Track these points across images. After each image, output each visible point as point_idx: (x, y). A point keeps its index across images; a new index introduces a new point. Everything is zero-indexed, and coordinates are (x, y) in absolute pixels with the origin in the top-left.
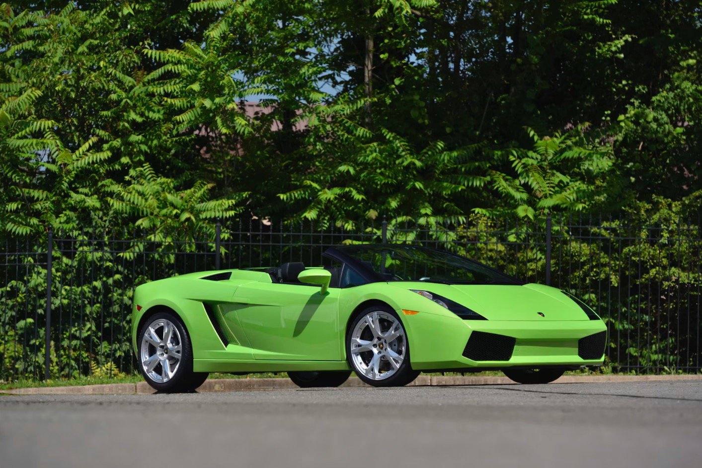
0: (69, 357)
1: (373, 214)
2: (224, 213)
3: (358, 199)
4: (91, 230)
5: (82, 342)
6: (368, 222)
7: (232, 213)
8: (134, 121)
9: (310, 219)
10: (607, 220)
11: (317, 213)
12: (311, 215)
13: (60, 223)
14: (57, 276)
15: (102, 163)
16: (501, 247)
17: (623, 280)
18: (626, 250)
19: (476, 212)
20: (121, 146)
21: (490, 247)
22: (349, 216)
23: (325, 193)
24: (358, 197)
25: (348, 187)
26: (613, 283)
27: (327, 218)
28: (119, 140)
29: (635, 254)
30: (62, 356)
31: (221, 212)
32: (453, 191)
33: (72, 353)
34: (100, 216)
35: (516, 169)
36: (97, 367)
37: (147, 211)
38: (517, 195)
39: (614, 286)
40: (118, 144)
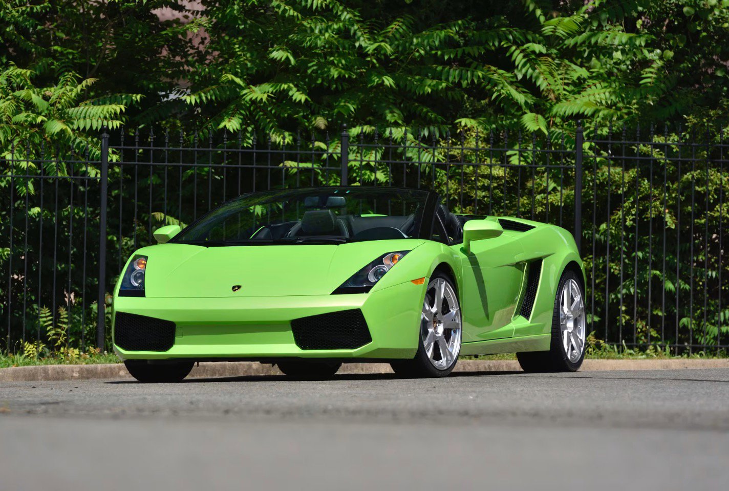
1: (320, 122)
2: (105, 123)
3: (300, 101)
7: (117, 123)
9: (232, 131)
10: (660, 132)
11: (240, 121)
12: (232, 124)
16: (498, 172)
17: (683, 218)
18: (688, 176)
19: (463, 124)
21: (484, 170)
22: (285, 125)
23: (252, 92)
24: (299, 96)
25: (285, 83)
26: (668, 224)
27: (250, 129)
29: (699, 182)
31: (100, 121)
32: (435, 89)
35: (513, 58)
38: (520, 98)
39: (670, 229)
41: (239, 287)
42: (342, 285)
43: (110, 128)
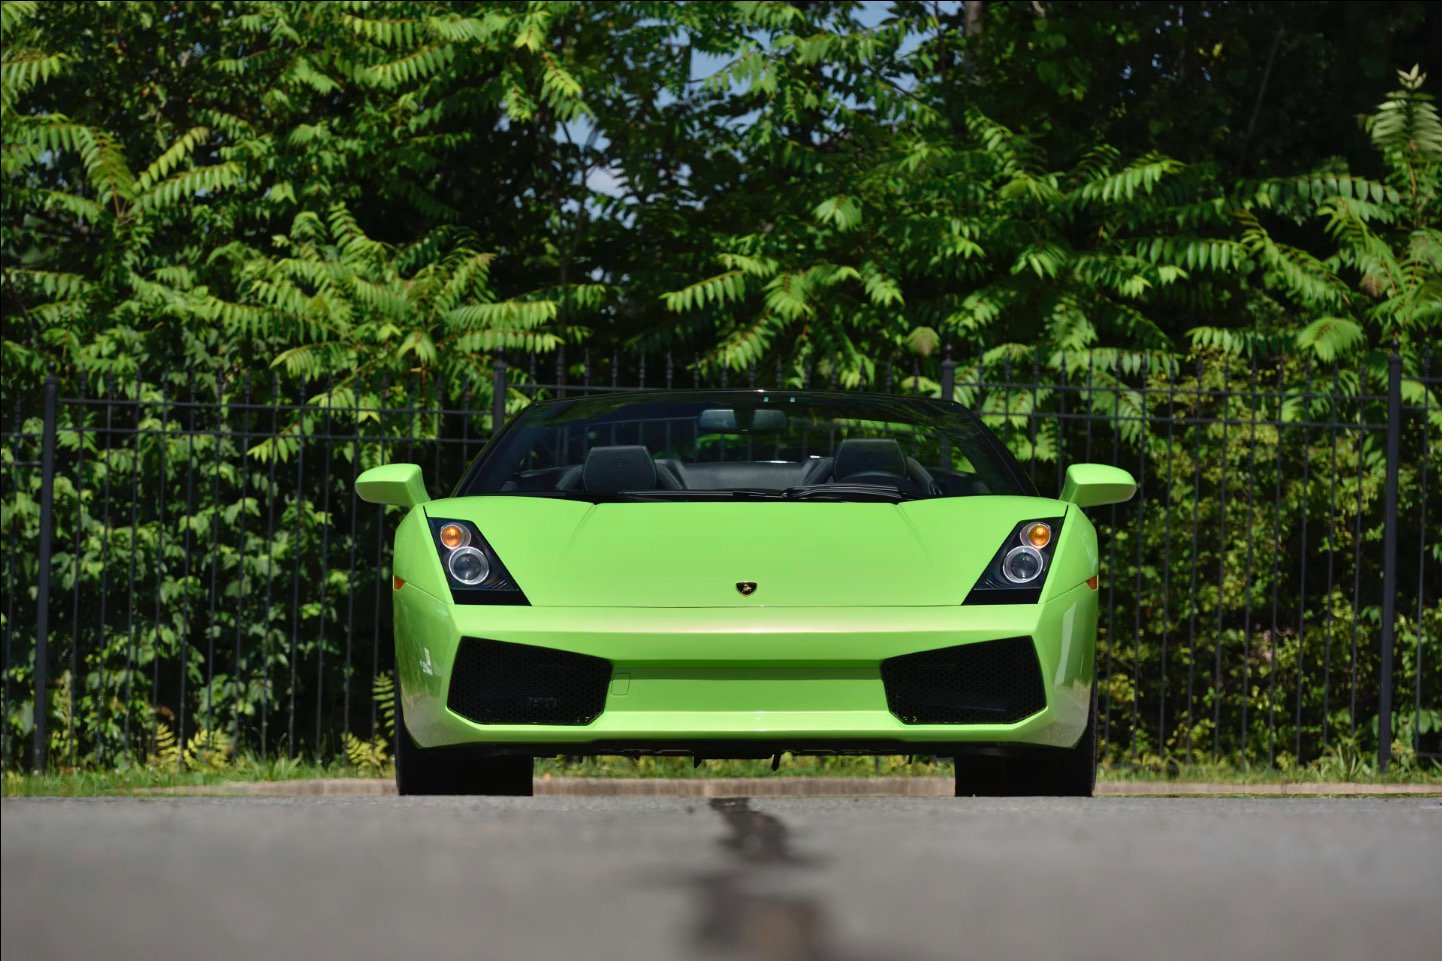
0: (106, 714)
1: (925, 339)
2: (530, 337)
3: (882, 302)
4: (179, 378)
5: (141, 676)
6: (913, 362)
7: (549, 342)
8: (307, 87)
13: (99, 356)
14: (80, 501)
15: (219, 197)
20: (269, 154)
24: (882, 292)
28: (268, 139)
30: (86, 713)
31: (521, 336)
33: (115, 702)
34: (212, 341)
36: (171, 741)
37: (318, 327)
40: (263, 148)
41: (753, 586)
42: (976, 585)
43: (538, 349)
